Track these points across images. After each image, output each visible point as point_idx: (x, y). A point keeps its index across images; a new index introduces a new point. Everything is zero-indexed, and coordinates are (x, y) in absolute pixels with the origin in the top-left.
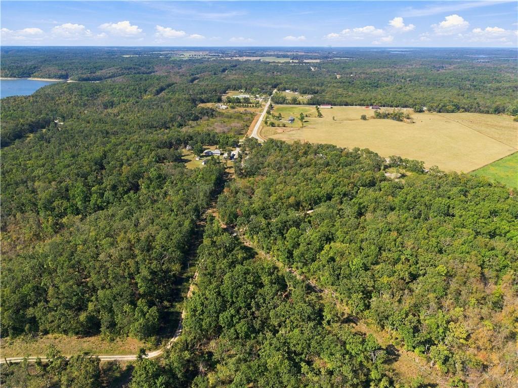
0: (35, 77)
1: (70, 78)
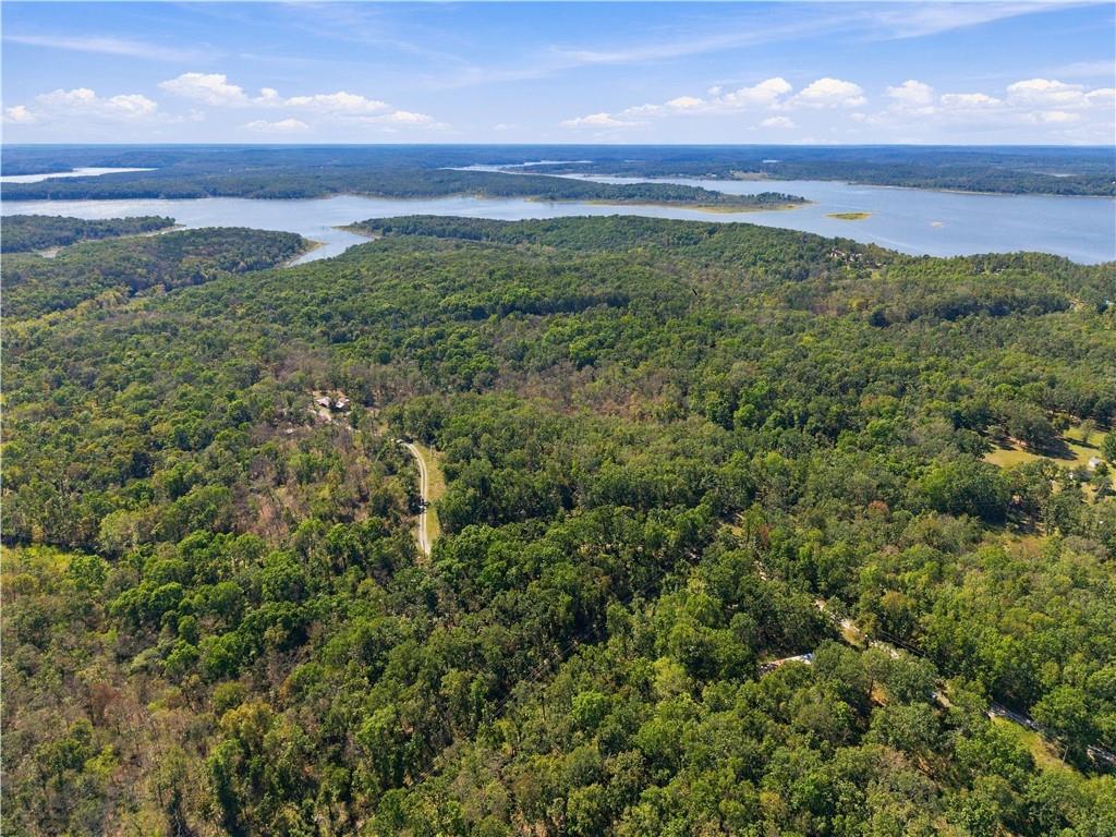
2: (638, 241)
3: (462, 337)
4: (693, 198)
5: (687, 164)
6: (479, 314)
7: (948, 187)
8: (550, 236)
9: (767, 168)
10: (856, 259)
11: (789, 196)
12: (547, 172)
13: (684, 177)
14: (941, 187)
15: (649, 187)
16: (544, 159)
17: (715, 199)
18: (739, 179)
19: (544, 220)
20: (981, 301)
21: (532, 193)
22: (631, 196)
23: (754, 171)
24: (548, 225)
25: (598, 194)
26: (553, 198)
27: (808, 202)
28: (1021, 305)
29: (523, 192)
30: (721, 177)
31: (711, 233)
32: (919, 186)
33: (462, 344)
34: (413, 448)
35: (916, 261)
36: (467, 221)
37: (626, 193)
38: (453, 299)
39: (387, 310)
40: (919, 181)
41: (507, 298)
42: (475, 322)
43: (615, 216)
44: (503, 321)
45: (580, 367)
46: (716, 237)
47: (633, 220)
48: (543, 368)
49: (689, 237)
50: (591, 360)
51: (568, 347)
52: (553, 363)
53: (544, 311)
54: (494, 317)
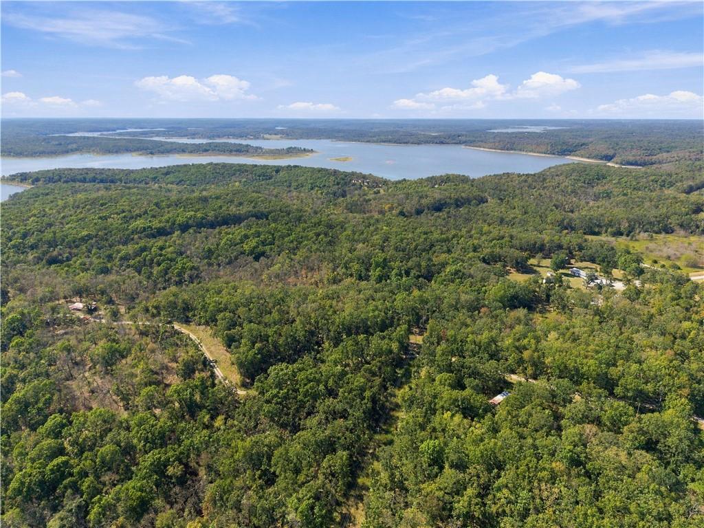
1: (615, 159)
2: (233, 178)
3: (161, 248)
4: (248, 151)
6: (162, 232)
8: (171, 178)
9: (281, 132)
10: (368, 183)
11: (304, 149)
12: (137, 136)
13: (233, 138)
15: (217, 145)
16: (130, 128)
17: (258, 151)
18: (268, 139)
19: (160, 168)
20: (448, 200)
21: (135, 151)
22: (206, 151)
23: (275, 134)
24: (165, 170)
25: (183, 149)
26: (152, 153)
27: (315, 152)
28: (468, 201)
29: (128, 150)
30: (256, 138)
31: (277, 171)
33: (163, 252)
34: (177, 326)
35: (399, 182)
36: (102, 171)
38: (139, 223)
39: (87, 236)
40: (369, 139)
41: (180, 220)
42: (164, 238)
43: (211, 164)
44: (186, 235)
45: (257, 259)
46: (281, 174)
47: (224, 166)
48: (230, 263)
49: (266, 174)
50: (263, 254)
51: (242, 247)
52: (236, 258)
53: (212, 225)
54: (177, 233)
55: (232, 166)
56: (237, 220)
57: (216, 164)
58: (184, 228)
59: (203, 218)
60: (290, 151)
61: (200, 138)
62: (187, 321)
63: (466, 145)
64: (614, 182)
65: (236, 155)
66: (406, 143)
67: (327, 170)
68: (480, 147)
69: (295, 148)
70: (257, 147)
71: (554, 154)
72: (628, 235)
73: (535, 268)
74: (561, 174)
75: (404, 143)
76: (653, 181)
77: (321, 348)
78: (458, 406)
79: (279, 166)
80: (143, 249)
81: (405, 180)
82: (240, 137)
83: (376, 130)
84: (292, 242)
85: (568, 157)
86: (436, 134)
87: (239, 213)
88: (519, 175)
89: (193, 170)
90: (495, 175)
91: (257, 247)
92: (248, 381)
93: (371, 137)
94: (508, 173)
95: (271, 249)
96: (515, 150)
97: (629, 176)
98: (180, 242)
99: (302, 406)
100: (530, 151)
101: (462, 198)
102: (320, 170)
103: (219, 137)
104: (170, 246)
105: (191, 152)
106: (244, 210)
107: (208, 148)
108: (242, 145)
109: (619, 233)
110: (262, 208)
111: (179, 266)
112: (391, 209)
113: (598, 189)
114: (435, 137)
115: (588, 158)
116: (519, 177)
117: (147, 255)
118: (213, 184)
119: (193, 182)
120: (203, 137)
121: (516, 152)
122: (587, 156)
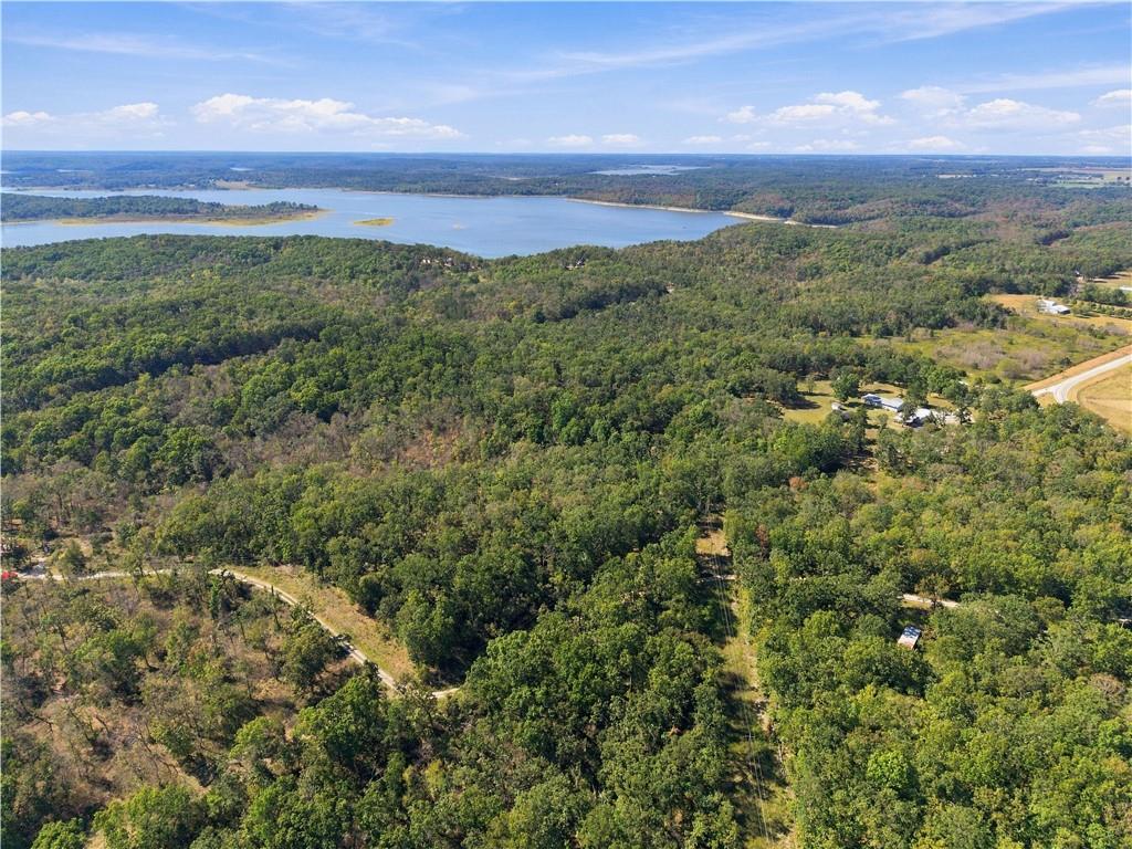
0: (735, 210)
1: (794, 216)
3: (122, 411)
4: (195, 212)
5: (149, 173)
6: (108, 379)
7: (436, 191)
8: (66, 266)
9: (246, 176)
10: (451, 263)
11: (301, 205)
14: (429, 191)
15: (132, 201)
17: (215, 211)
18: (219, 189)
22: (111, 212)
23: (237, 180)
25: (67, 211)
27: (321, 210)
30: (203, 187)
31: (276, 247)
32: (410, 191)
33: (129, 419)
35: (507, 261)
37: (106, 208)
41: (142, 350)
42: (119, 389)
43: (143, 236)
44: (164, 379)
45: (325, 417)
46: (286, 251)
47: (171, 240)
48: (273, 428)
49: (255, 254)
50: (334, 407)
51: (289, 396)
52: (283, 420)
53: (209, 358)
54: (144, 377)
55: (186, 240)
56: (258, 345)
57: (154, 237)
58: (157, 366)
59: (187, 345)
60: (277, 210)
61: (89, 188)
62: (248, 559)
63: (569, 197)
64: (822, 250)
65: (175, 219)
66: (473, 193)
67: (371, 243)
68: (594, 199)
69: (284, 204)
70: (212, 205)
71: (706, 208)
72: (899, 334)
73: (807, 398)
74: (743, 240)
75: (470, 193)
76: (875, 247)
77: (548, 586)
78: (877, 673)
79: (278, 238)
80: (82, 417)
81: (515, 257)
82: (170, 185)
83: (414, 171)
84: (384, 380)
85: (727, 213)
86: (515, 179)
87: (259, 332)
88: (680, 244)
89: (109, 251)
90: (642, 245)
91: (320, 395)
92: (433, 670)
93: (410, 183)
94: (662, 241)
95: (347, 397)
96: (647, 203)
97: (841, 241)
98: (157, 393)
99: (584, 710)
100: (671, 205)
101: (628, 284)
102: (358, 243)
103: (128, 185)
104: (138, 406)
105: (84, 215)
106: (265, 324)
107: (115, 207)
108: (181, 199)
109: (886, 333)
110: (296, 319)
111: (173, 441)
112: (520, 309)
113: (803, 262)
114: (518, 184)
115: (757, 213)
116: (679, 246)
117: (94, 428)
118: (158, 274)
119: (116, 273)
120: (93, 185)
121: (650, 207)
122: (755, 210)
